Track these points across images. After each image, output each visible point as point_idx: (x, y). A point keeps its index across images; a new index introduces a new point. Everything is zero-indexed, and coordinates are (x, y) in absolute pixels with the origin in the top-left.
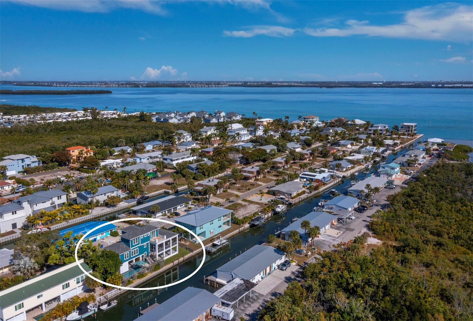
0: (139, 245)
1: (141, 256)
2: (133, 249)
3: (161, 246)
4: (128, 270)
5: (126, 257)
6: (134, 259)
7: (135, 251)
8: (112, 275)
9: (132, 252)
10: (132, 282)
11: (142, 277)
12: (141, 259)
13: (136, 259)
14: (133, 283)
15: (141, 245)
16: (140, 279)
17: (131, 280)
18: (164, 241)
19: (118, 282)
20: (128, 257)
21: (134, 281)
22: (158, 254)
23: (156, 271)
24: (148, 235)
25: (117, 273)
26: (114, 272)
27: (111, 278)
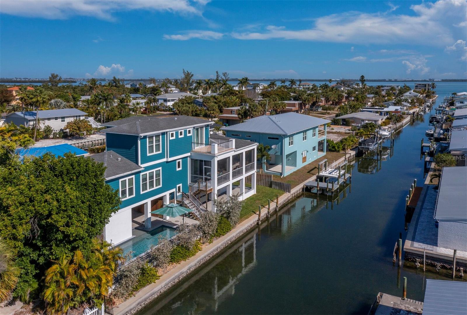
0: (165, 160)
1: (167, 194)
2: (147, 169)
3: (223, 165)
4: (130, 236)
5: (124, 193)
6: (149, 201)
7: (151, 177)
8: (74, 249)
9: (145, 179)
10: (155, 277)
11: (185, 257)
12: (167, 202)
13: (154, 203)
14: (158, 278)
15: (170, 159)
16: (178, 262)
17: (150, 266)
18: (230, 155)
19: (100, 279)
20: (131, 193)
21: (160, 271)
22: (217, 188)
23: (222, 238)
24: (188, 135)
25: (95, 242)
26: (82, 232)
27: (71, 262)
